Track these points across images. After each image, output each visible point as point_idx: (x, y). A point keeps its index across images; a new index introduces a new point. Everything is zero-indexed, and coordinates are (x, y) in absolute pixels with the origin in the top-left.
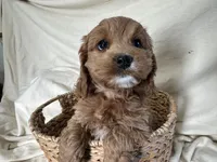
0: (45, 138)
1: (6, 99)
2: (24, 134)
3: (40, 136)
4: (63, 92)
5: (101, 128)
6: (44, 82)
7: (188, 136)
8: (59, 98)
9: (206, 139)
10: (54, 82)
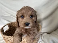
7: (42, 33)
10: (5, 19)
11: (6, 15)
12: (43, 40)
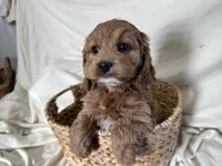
0: (60, 128)
1: (19, 86)
2: (37, 122)
3: (55, 125)
4: (75, 82)
5: (106, 118)
6: (57, 72)
7: (197, 128)
8: (71, 88)
9: (213, 132)
10: (67, 72)
11: (70, 55)
12: (194, 159)
